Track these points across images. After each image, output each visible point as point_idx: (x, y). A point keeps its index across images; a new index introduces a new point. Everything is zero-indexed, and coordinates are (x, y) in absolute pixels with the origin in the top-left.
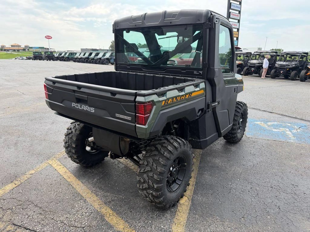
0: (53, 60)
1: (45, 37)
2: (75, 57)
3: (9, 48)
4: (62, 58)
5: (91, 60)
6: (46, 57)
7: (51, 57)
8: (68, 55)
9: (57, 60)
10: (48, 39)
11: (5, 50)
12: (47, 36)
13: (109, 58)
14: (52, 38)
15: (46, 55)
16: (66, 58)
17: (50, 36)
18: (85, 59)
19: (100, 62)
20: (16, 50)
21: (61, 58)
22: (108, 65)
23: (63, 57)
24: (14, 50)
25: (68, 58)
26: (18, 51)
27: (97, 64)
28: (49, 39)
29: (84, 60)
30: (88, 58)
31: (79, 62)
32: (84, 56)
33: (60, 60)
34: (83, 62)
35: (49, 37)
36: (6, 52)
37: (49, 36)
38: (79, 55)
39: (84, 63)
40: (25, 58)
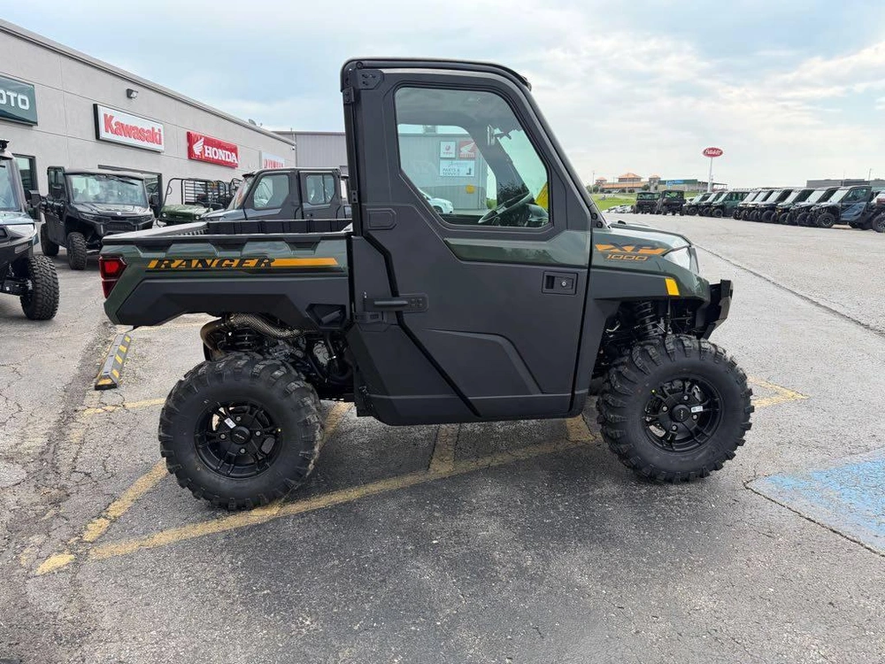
0: (682, 214)
1: (705, 152)
2: (740, 204)
3: (613, 184)
4: (706, 207)
5: (780, 214)
6: (664, 204)
7: (676, 204)
8: (725, 199)
9: (692, 214)
10: (710, 158)
11: (602, 191)
12: (710, 149)
13: (840, 205)
14: (721, 153)
15: (665, 200)
16: (717, 207)
17: (717, 150)
18: (763, 210)
19: (804, 218)
20: (627, 190)
21: (703, 207)
22: (829, 227)
23: (709, 205)
24: (623, 191)
25: (722, 207)
26: (629, 192)
27: (796, 224)
28: (714, 158)
29: (761, 214)
30: (773, 207)
31: (746, 219)
32: (764, 203)
33: (701, 215)
34: (758, 220)
35: (714, 153)
36: (602, 195)
37: (713, 149)
38: (753, 200)
39: (761, 221)
40: (629, 208)
